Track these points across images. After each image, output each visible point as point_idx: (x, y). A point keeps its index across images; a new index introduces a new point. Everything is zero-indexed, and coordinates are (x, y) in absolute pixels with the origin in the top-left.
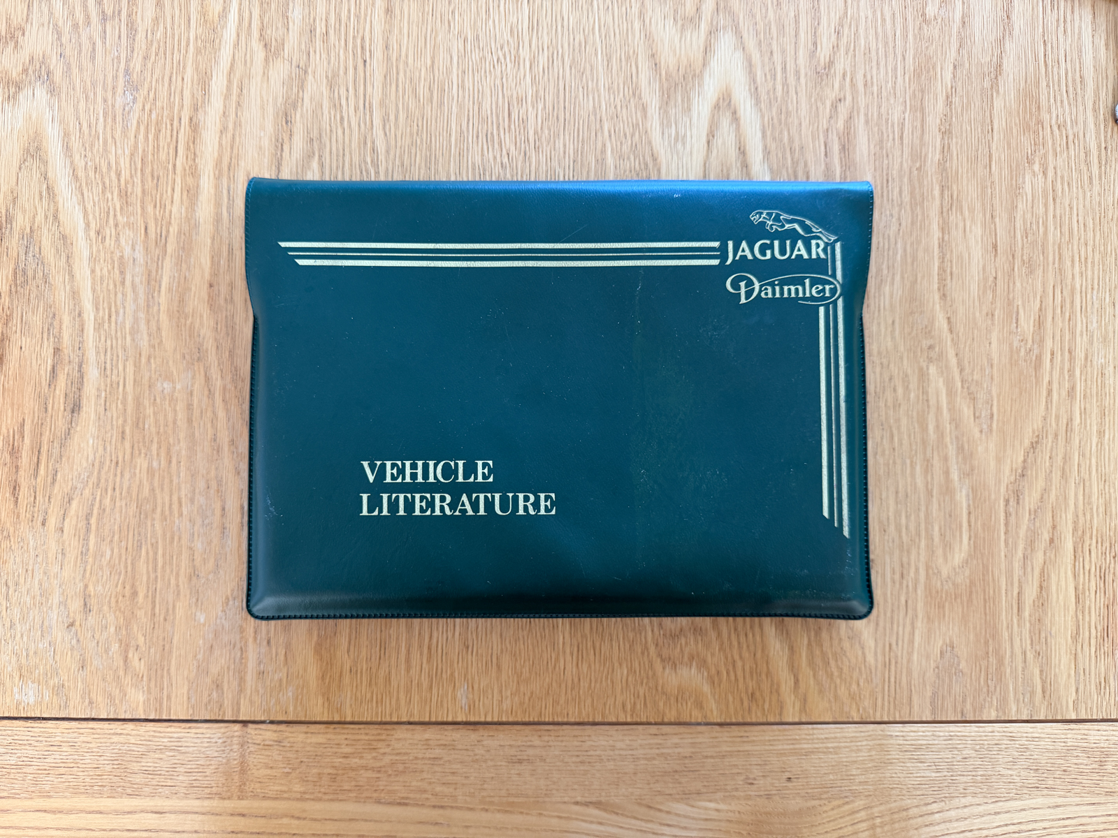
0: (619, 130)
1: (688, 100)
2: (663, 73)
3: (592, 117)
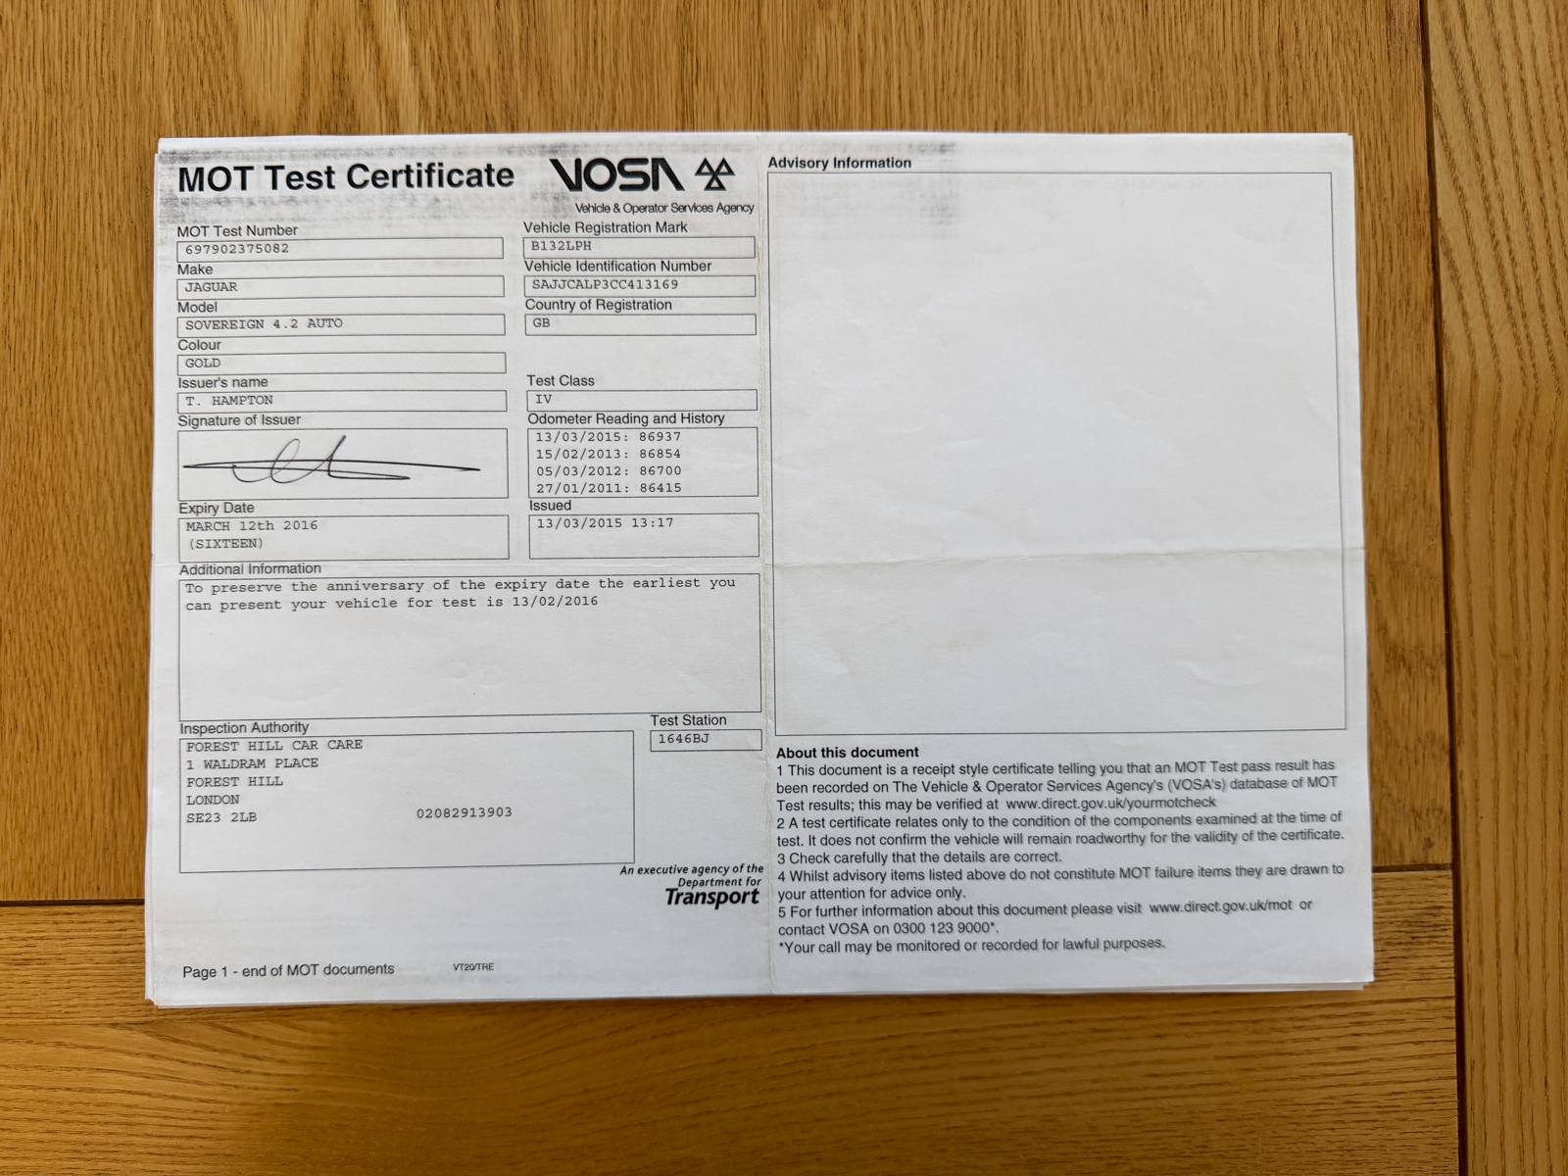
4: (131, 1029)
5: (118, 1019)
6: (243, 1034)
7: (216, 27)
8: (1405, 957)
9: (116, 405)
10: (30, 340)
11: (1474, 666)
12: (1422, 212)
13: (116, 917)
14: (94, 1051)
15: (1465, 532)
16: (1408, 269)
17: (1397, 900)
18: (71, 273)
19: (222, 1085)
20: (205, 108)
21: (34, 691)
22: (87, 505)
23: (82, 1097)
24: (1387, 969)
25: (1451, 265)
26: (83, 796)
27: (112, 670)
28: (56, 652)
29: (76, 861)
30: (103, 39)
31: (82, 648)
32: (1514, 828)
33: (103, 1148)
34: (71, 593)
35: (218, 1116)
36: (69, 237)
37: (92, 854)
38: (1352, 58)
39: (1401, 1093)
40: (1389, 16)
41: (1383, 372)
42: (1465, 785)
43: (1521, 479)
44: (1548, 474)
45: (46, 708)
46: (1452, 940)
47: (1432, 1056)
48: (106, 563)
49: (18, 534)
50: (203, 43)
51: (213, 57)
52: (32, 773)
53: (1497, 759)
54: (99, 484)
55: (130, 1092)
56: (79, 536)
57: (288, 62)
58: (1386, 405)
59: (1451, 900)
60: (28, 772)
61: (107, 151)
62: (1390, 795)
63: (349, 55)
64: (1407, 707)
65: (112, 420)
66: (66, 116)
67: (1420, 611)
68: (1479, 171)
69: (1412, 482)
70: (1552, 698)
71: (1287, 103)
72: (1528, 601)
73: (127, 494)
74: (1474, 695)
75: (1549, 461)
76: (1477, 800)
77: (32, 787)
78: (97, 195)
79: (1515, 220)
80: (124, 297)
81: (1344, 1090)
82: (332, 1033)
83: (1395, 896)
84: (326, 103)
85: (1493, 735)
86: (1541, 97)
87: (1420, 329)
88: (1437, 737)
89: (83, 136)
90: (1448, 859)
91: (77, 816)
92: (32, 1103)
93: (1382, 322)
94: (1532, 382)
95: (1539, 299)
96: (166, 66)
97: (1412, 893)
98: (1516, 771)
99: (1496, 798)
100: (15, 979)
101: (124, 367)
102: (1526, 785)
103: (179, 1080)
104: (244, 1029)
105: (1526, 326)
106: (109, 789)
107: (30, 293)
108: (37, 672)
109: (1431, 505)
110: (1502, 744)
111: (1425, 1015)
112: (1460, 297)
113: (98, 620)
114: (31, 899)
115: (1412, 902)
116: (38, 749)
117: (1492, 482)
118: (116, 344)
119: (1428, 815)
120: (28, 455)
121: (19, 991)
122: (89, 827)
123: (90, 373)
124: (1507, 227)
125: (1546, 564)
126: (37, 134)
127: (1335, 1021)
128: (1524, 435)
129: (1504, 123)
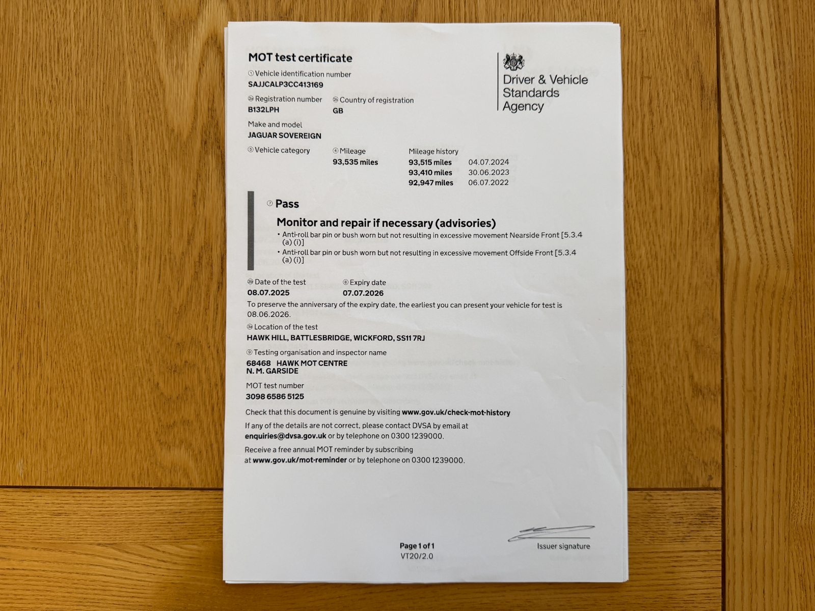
0: (136, 61)
1: (186, 39)
2: (169, 20)
3: (117, 52)
4: (107, 546)
5: (101, 542)
6: (158, 550)
7: (155, 86)
8: (698, 531)
9: (106, 260)
10: (67, 229)
11: (734, 395)
12: (715, 181)
13: (101, 495)
14: (90, 556)
15: (732, 332)
16: (708, 208)
17: (695, 504)
18: (87, 198)
19: (148, 573)
20: (149, 123)
21: (66, 390)
22: (92, 306)
23: (84, 577)
24: (689, 536)
25: (729, 206)
26: (87, 439)
27: (102, 382)
28: (77, 373)
29: (83, 469)
30: (103, 90)
31: (88, 371)
32: (752, 472)
33: (92, 601)
34: (84, 344)
35: (145, 588)
36: (86, 181)
37: (91, 465)
38: (684, 108)
39: (695, 594)
40: (702, 88)
41: (695, 256)
42: (729, 451)
43: (759, 308)
44: (772, 306)
45: (71, 398)
46: (721, 523)
47: (710, 577)
48: (100, 332)
49: (60, 318)
50: (149, 93)
51: (154, 100)
52: (64, 428)
53: (744, 439)
54: (97, 296)
55: (105, 575)
56: (88, 319)
57: (188, 101)
58: (696, 272)
59: (721, 504)
60: (62, 428)
61: (104, 143)
62: (693, 455)
63: (216, 100)
64: (702, 413)
65: (104, 266)
66: (86, 126)
67: (710, 368)
68: (743, 162)
69: (707, 308)
70: (771, 411)
71: (652, 129)
72: (761, 365)
73: (110, 301)
74: (734, 409)
75: (773, 299)
76: (734, 458)
77: (64, 434)
78: (99, 163)
79: (759, 186)
80: (111, 209)
81: (667, 592)
82: (198, 551)
83: (694, 502)
84: (205, 122)
85: (742, 427)
86: (773, 127)
87: (712, 236)
88: (716, 428)
89: (93, 135)
90: (719, 485)
91: (84, 448)
92: (60, 579)
93: (695, 233)
94: (765, 262)
95: (770, 223)
96: (132, 103)
97: (702, 501)
98: (753, 444)
99: (743, 457)
100: (54, 522)
101: (110, 242)
102: (758, 452)
103: (128, 570)
104: (158, 548)
105: (763, 236)
106: (99, 436)
107: (68, 207)
108: (68, 381)
109: (716, 319)
110: (747, 432)
111: (707, 558)
112: (732, 221)
113: (96, 358)
114: (62, 486)
115: (702, 505)
116: (67, 417)
117: (745, 309)
118: (107, 232)
119: (710, 464)
120: (66, 281)
121: (56, 527)
122: (90, 453)
123: (95, 244)
124: (756, 189)
125: (770, 348)
126: (72, 133)
127: (664, 560)
128: (761, 287)
129: (756, 139)
